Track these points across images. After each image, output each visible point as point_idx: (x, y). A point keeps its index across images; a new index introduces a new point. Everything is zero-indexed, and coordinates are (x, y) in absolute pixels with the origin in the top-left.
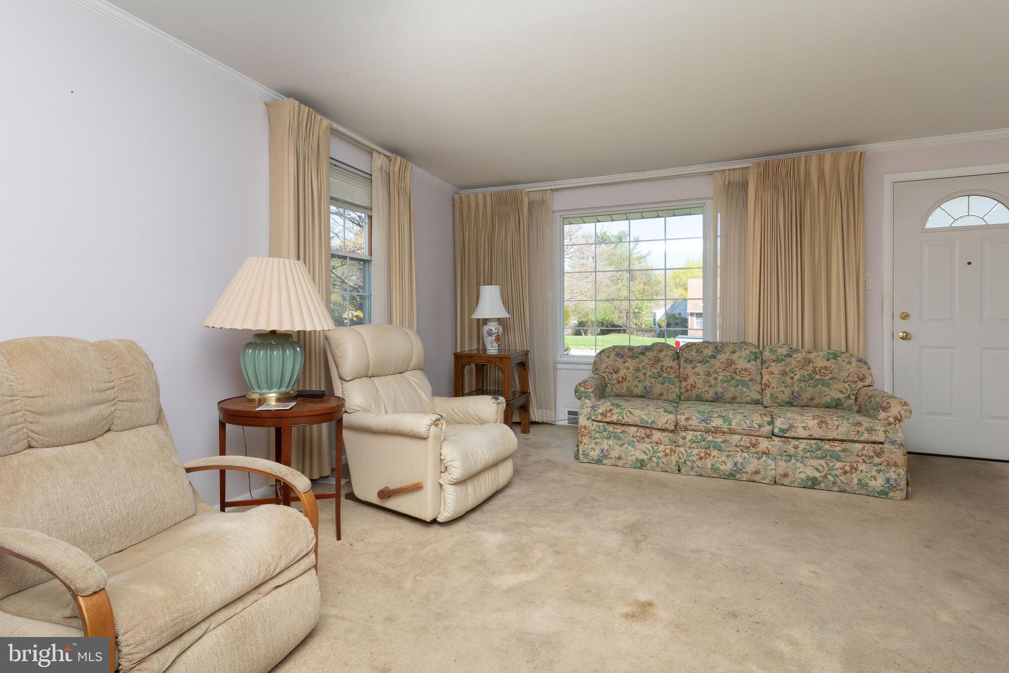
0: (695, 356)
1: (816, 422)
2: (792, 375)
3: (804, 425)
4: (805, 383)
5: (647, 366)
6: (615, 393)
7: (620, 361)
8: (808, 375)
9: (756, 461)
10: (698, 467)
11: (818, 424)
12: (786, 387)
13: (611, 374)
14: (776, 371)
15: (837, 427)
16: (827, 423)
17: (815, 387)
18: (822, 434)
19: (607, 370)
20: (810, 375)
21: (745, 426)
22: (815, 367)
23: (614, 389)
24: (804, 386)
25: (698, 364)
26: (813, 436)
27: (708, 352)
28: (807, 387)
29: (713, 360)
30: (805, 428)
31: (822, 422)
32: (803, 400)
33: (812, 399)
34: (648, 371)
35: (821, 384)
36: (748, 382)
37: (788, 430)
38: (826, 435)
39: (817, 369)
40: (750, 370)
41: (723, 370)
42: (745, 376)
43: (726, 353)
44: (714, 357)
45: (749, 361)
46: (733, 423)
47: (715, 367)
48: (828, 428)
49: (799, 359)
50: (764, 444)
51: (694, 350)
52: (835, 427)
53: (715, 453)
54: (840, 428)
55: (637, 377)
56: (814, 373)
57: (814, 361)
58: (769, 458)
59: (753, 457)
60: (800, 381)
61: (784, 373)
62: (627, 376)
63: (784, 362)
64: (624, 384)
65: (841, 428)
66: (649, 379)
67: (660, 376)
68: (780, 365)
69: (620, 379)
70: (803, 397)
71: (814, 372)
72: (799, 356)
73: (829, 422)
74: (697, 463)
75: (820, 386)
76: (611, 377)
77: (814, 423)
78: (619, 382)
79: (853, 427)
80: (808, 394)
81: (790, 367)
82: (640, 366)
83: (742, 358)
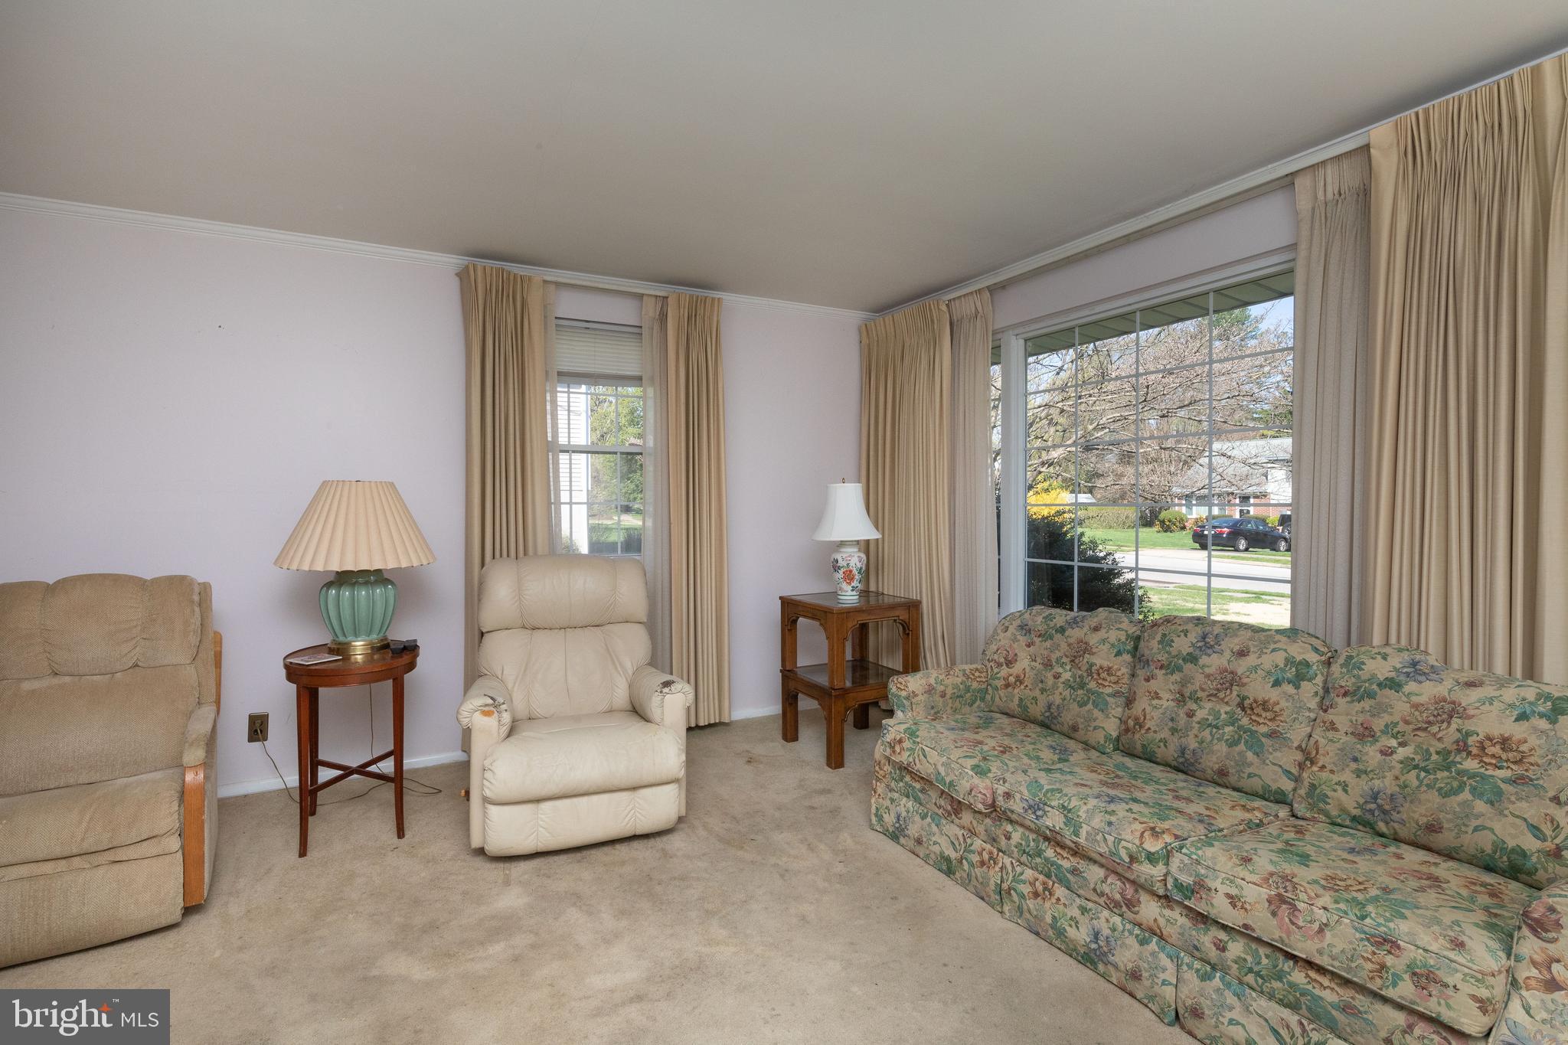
0: (1155, 650)
1: (1265, 892)
2: (1394, 743)
3: (1234, 891)
4: (1423, 774)
5: (1064, 660)
6: (998, 707)
7: (1023, 640)
8: (1438, 753)
9: (1136, 945)
10: (1029, 912)
11: (1269, 902)
12: (1359, 773)
13: (1000, 665)
14: (1343, 723)
15: (1321, 931)
16: (1294, 908)
17: (1446, 795)
18: (1277, 934)
19: (996, 657)
20: (1444, 753)
21: (1103, 849)
22: (1468, 734)
23: (997, 699)
24: (1415, 783)
25: (1157, 672)
26: (1253, 930)
27: (1183, 645)
28: (1424, 788)
29: (1189, 666)
30: (1233, 900)
31: (1282, 899)
32: (1402, 823)
33: (1433, 828)
34: (1066, 671)
35: (1473, 790)
36: (1263, 740)
37: (1193, 892)
38: (1287, 941)
39: (1471, 740)
40: (1277, 708)
41: (1211, 695)
42: (1261, 721)
43: (1221, 653)
44: (1192, 659)
45: (1277, 683)
46: (1083, 832)
47: (1192, 684)
48: (1293, 923)
49: (1423, 699)
50: (1150, 910)
51: (1158, 637)
52: (1316, 926)
53: (1060, 891)
54: (1328, 934)
55: (1042, 682)
56: (1459, 751)
57: (1471, 712)
58: (1162, 949)
59: (1131, 933)
60: (1408, 764)
61: (1365, 734)
62: (1027, 675)
63: (1372, 702)
64: (1016, 691)
65: (1334, 936)
66: (1060, 690)
67: (1082, 685)
68: (1358, 706)
69: (1012, 679)
70: (1404, 817)
71: (1462, 747)
72: (1426, 691)
73: (1301, 906)
74: (1028, 902)
75: (1466, 795)
76: (997, 673)
77: (1260, 895)
78: (1007, 686)
79: (1370, 948)
80: (1422, 810)
81: (1386, 718)
82: (1054, 657)
83: (1259, 671)
